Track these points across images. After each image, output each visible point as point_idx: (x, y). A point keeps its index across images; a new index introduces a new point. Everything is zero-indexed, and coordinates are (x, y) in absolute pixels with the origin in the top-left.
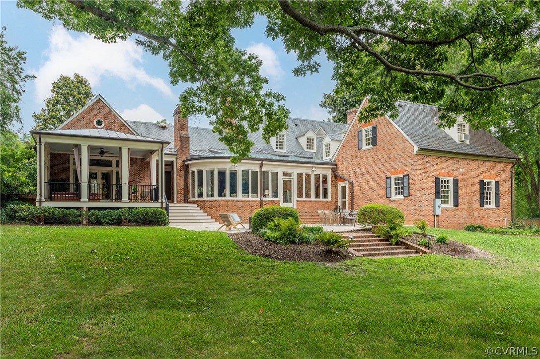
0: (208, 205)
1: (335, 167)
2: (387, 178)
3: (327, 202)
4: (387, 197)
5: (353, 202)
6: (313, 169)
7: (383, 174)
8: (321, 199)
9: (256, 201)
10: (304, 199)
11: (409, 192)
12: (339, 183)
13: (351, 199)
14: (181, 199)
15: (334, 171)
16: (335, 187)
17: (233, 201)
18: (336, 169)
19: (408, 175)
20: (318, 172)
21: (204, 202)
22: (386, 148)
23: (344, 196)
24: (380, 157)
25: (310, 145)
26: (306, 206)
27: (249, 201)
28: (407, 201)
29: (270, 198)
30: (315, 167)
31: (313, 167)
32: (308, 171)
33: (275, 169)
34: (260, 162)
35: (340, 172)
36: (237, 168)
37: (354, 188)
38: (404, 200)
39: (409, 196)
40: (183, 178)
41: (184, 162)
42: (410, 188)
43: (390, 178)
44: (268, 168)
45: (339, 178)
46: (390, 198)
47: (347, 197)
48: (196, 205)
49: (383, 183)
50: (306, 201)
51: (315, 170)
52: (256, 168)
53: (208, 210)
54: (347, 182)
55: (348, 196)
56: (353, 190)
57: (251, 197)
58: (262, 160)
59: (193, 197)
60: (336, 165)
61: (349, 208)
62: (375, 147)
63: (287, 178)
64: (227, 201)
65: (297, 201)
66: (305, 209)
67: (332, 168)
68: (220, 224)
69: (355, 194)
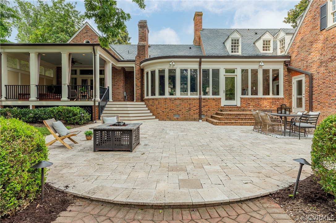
1: (289, 60)
3: (278, 99)
5: (312, 99)
6: (261, 64)
8: (271, 96)
9: (194, 99)
10: (250, 96)
12: (293, 78)
13: (309, 95)
14: (138, 98)
15: (287, 64)
16: (288, 82)
17: (171, 99)
18: (289, 62)
20: (266, 67)
23: (300, 92)
25: (266, 47)
26: (251, 104)
27: (187, 99)
29: (210, 96)
30: (264, 62)
31: (260, 62)
32: (255, 66)
33: (215, 66)
34: (198, 60)
35: (295, 65)
36: (175, 67)
37: (314, 81)
40: (140, 80)
41: (140, 66)
44: (208, 66)
45: (293, 72)
47: (303, 92)
48: (144, 103)
50: (251, 98)
51: (263, 64)
52: (196, 66)
54: (304, 75)
55: (306, 91)
56: (312, 84)
57: (189, 95)
58: (201, 57)
59: (148, 95)
60: (290, 57)
61: (306, 106)
63: (230, 75)
64: (166, 99)
65: (241, 99)
66: (250, 106)
67: (285, 61)
68: (159, 120)
69: (314, 89)
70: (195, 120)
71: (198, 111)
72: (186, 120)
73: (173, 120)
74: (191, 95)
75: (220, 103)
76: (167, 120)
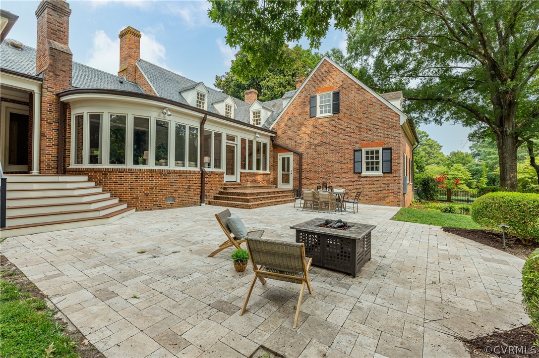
0: (114, 177)
1: (275, 135)
2: (355, 151)
4: (354, 173)
5: (301, 176)
6: (256, 135)
7: (350, 147)
8: (261, 171)
9: (195, 173)
10: (247, 171)
11: (391, 168)
12: (279, 154)
13: (298, 172)
14: (49, 166)
15: (272, 139)
16: (274, 158)
17: (161, 172)
18: (275, 137)
19: (390, 149)
20: (260, 139)
21: (105, 172)
22: (354, 116)
24: (344, 126)
25: (228, 113)
26: (249, 180)
27: (185, 172)
28: (388, 178)
29: (212, 169)
30: (259, 133)
31: (256, 133)
32: (252, 137)
33: (218, 129)
34: (203, 115)
35: (280, 142)
37: (303, 160)
38: (383, 177)
39: (391, 172)
40: (55, 125)
41: (59, 96)
42: (393, 164)
43: (361, 150)
44: (211, 126)
45: (279, 148)
46: (359, 173)
47: (291, 169)
48: (85, 178)
49: (349, 155)
50: (248, 173)
51: (259, 136)
52: (197, 124)
53: (113, 186)
54: (292, 153)
55: (294, 169)
56: (301, 163)
58: (206, 113)
60: (276, 133)
61: (294, 182)
62: (337, 115)
63: (231, 143)
64: (152, 171)
65: (241, 173)
66: (248, 183)
67: (272, 136)
68: (137, 211)
69: (304, 167)
70: (195, 204)
71: (199, 190)
72: (183, 205)
73: (164, 208)
74: (189, 166)
75: (222, 179)
76: (154, 209)
